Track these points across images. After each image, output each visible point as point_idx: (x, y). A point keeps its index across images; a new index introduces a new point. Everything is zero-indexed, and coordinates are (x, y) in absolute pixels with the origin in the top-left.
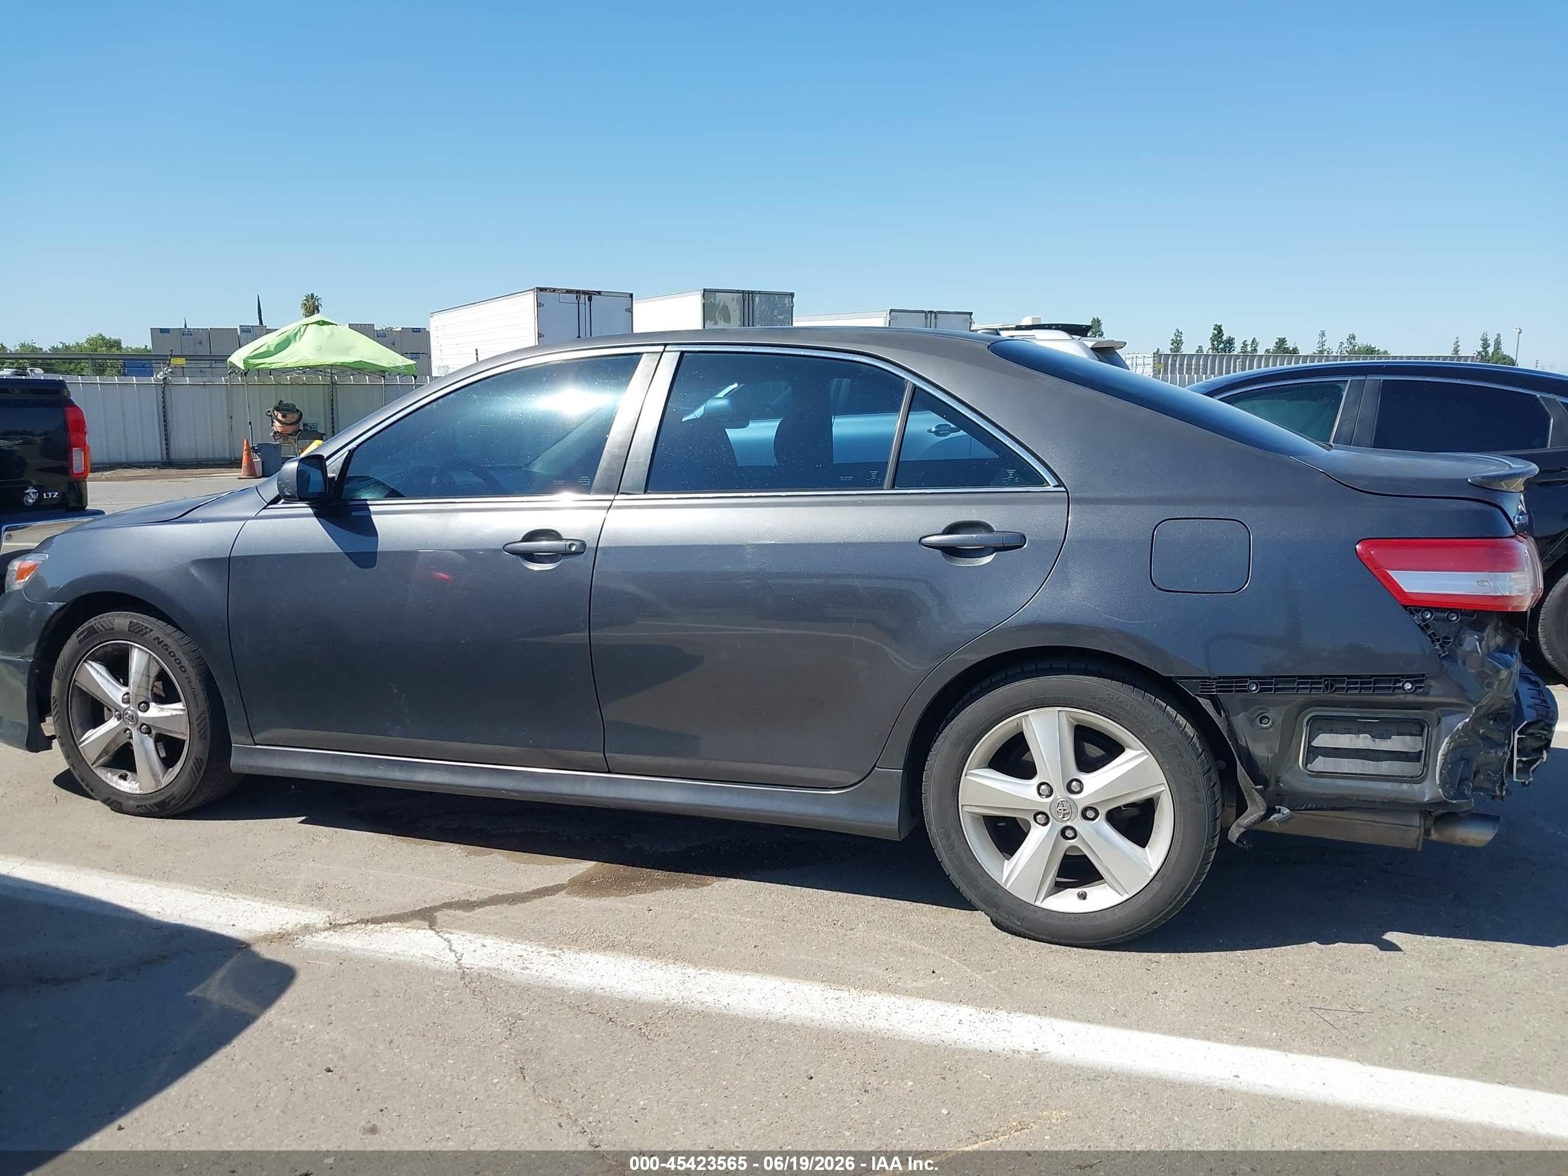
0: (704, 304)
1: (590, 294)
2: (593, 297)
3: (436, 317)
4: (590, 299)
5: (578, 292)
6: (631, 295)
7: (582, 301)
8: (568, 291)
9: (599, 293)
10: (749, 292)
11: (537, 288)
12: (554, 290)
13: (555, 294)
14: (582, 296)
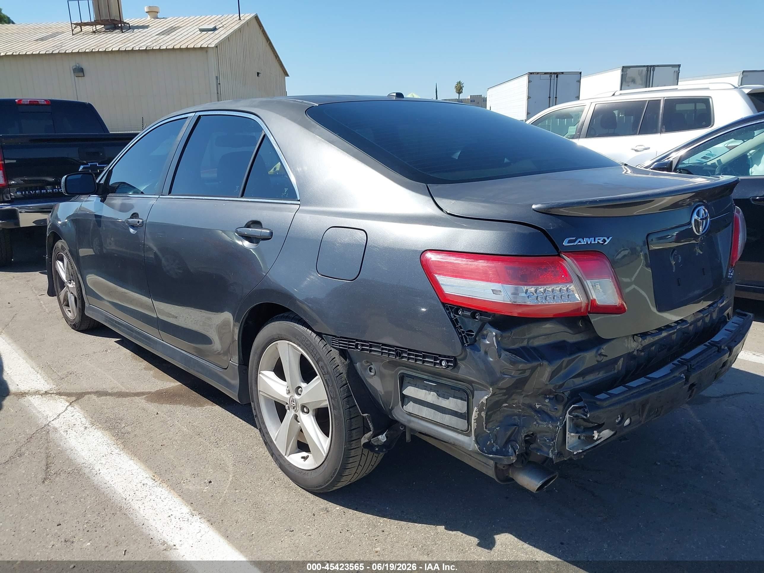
0: (622, 75)
1: (557, 74)
2: (559, 75)
3: (490, 90)
4: (557, 77)
5: (551, 73)
6: (581, 73)
7: (553, 78)
8: (546, 73)
9: (562, 73)
10: (651, 66)
11: (529, 73)
12: (538, 73)
13: (539, 75)
14: (553, 75)
